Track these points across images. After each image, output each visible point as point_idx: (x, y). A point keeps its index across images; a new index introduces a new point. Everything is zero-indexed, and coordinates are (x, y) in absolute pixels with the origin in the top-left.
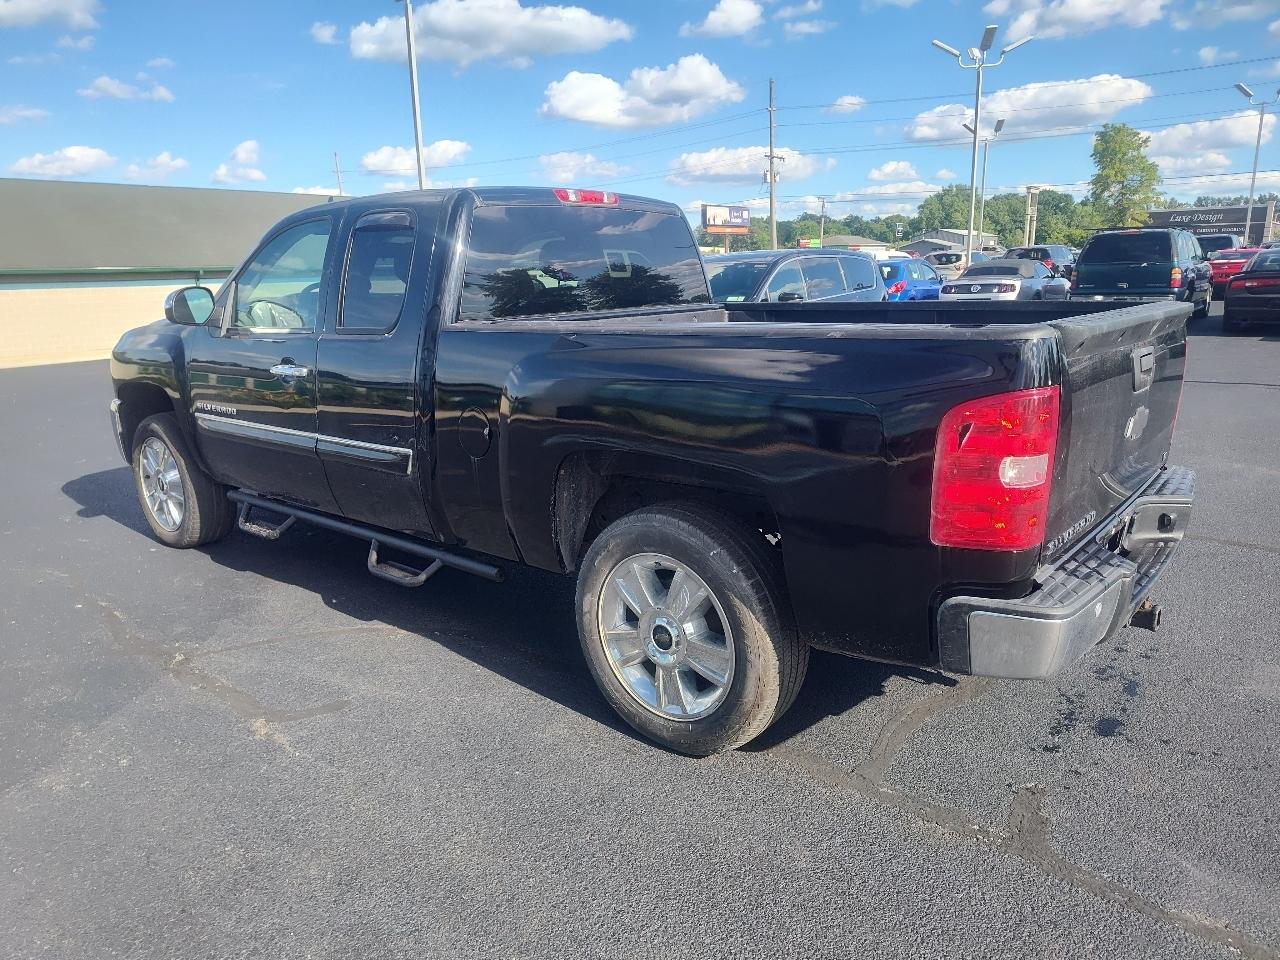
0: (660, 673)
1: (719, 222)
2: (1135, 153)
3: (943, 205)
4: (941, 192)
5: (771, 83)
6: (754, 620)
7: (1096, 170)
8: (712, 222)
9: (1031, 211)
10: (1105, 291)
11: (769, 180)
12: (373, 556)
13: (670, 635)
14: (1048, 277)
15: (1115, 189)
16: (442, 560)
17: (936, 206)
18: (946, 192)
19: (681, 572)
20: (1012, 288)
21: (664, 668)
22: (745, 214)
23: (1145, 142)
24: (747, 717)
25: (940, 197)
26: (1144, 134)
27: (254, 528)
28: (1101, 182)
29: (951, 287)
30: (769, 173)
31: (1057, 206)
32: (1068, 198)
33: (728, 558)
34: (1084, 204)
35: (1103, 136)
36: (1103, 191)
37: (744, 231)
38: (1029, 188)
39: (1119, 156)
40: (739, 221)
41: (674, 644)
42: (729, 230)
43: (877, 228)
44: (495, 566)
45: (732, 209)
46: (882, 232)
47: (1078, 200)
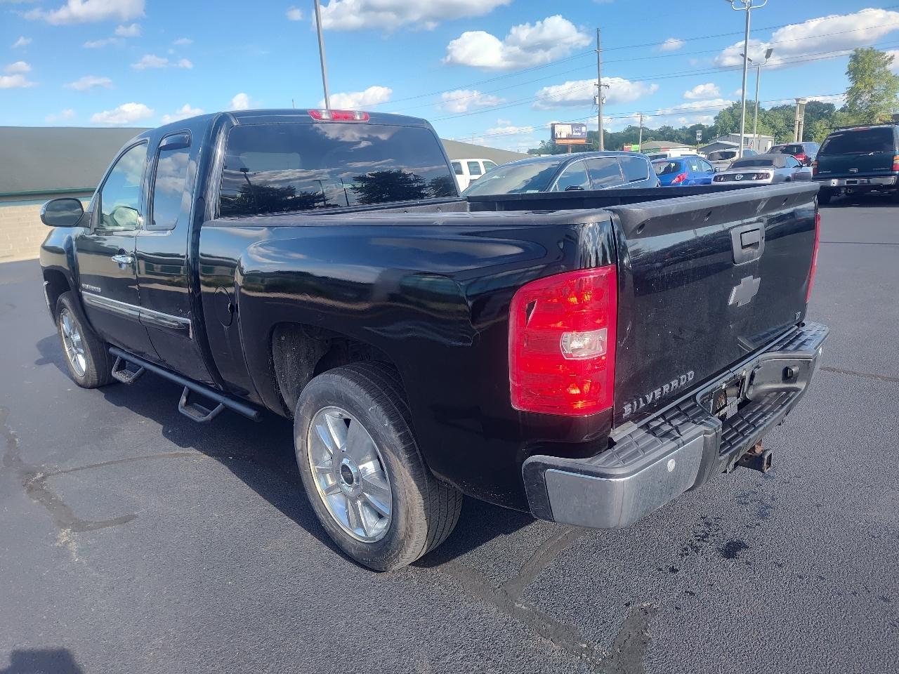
1: (564, 136)
2: (882, 69)
3: (733, 116)
4: (731, 106)
5: (598, 30)
7: (850, 84)
8: (559, 137)
9: (799, 118)
10: (839, 175)
11: (597, 103)
14: (797, 166)
15: (866, 97)
16: (223, 404)
17: (728, 117)
20: (767, 176)
22: (584, 129)
23: (890, 59)
25: (730, 110)
26: (889, 53)
28: (854, 93)
29: (721, 176)
30: (597, 98)
31: (821, 113)
32: (830, 107)
34: (842, 110)
35: (855, 58)
36: (856, 99)
37: (583, 141)
38: (798, 100)
39: (868, 73)
40: (579, 134)
42: (571, 141)
43: (684, 136)
45: (573, 125)
46: (688, 137)
47: (838, 108)
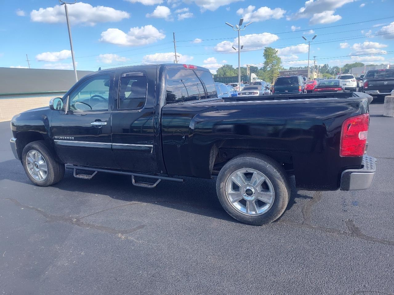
0: (248, 203)
2: (275, 55)
3: (223, 70)
4: (222, 66)
5: (174, 33)
6: (282, 184)
7: (265, 60)
12: (133, 181)
13: (252, 191)
14: (265, 90)
15: (270, 65)
16: (161, 179)
17: (221, 71)
18: (224, 67)
19: (255, 172)
20: (257, 93)
21: (250, 201)
23: (277, 52)
24: (279, 212)
25: (222, 68)
26: (276, 49)
27: (81, 176)
28: (266, 63)
29: (241, 93)
30: (175, 61)
31: (254, 71)
32: (256, 68)
33: (273, 167)
34: (261, 69)
35: (265, 50)
36: (267, 66)
38: (247, 65)
39: (270, 56)
41: (253, 193)
44: (182, 179)
47: (259, 69)
